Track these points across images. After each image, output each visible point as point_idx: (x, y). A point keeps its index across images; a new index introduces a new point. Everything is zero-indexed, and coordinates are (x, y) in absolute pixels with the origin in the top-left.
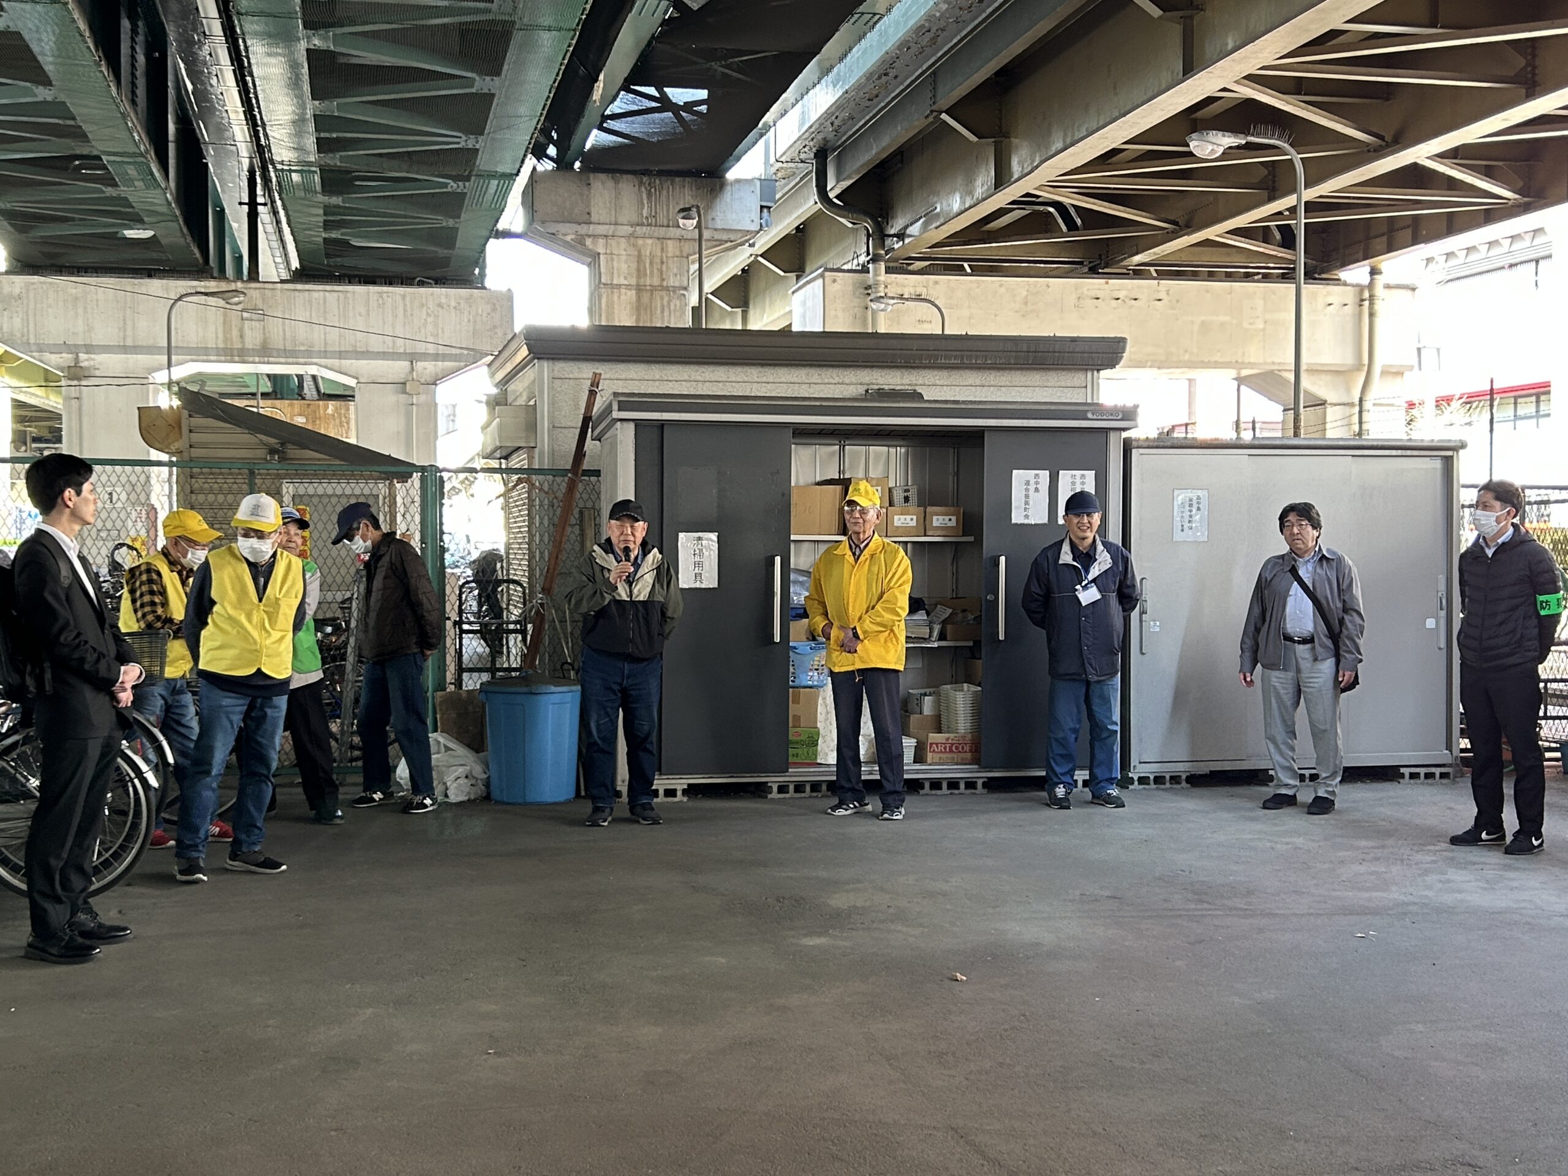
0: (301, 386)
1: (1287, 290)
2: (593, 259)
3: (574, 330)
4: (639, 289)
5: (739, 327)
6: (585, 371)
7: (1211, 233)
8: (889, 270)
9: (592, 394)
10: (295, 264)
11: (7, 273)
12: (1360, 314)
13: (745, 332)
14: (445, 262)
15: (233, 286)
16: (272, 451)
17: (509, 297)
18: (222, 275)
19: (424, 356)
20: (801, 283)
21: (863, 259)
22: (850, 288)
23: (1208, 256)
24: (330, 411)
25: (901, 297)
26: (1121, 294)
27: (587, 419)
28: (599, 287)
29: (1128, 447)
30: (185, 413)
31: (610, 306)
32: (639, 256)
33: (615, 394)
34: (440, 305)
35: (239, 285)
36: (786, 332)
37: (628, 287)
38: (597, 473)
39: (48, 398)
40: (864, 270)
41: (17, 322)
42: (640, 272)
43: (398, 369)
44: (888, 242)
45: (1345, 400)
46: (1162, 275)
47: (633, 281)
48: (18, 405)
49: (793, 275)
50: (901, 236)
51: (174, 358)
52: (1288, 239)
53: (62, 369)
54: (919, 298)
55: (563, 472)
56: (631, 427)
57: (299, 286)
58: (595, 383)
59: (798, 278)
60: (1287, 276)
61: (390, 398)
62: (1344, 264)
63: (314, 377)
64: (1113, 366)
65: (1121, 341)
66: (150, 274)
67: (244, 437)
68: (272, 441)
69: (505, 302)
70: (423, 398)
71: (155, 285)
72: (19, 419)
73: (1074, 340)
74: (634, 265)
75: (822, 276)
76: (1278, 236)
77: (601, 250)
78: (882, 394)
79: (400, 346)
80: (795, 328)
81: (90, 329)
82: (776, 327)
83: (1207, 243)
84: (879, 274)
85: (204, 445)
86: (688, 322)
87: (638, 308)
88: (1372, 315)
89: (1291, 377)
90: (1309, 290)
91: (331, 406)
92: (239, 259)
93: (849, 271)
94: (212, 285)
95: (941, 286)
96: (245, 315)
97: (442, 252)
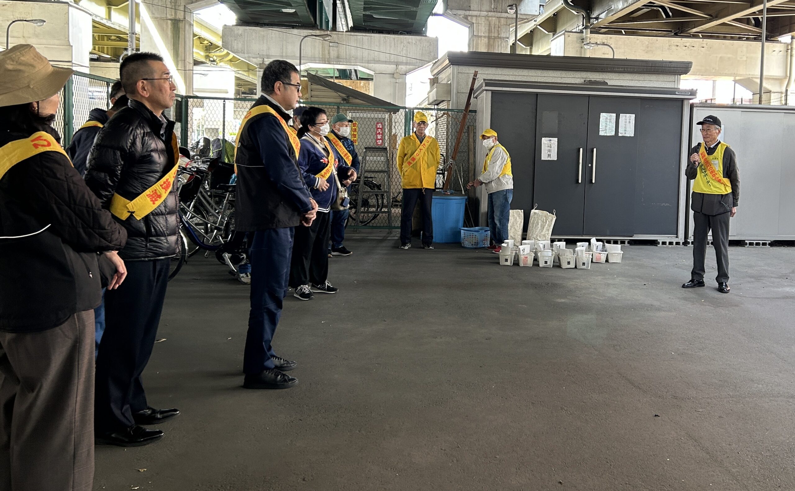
0: (350, 74)
1: (757, 45)
2: (471, 25)
3: (462, 53)
4: (489, 38)
5: (528, 53)
6: (471, 70)
7: (726, 20)
8: (591, 32)
9: (474, 80)
10: (351, 24)
11: (236, 25)
12: (787, 55)
13: (531, 56)
14: (411, 25)
15: (326, 33)
16: (344, 99)
17: (436, 40)
18: (321, 29)
19: (402, 63)
20: (554, 38)
21: (581, 27)
22: (575, 39)
23: (724, 29)
24: (362, 85)
25: (596, 43)
26: (687, 45)
27: (472, 89)
28: (473, 37)
29: (692, 107)
30: (310, 83)
31: (477, 44)
32: (490, 24)
33: (484, 80)
34: (409, 43)
35: (329, 32)
36: (549, 56)
37: (485, 37)
38: (475, 111)
39: (249, 76)
40: (581, 32)
41: (240, 45)
42: (490, 31)
43: (391, 68)
44: (592, 20)
45: (779, 90)
46: (704, 37)
47: (487, 35)
48: (237, 79)
49: (551, 34)
50: (597, 18)
51: (302, 61)
52: (758, 23)
53: (257, 64)
54: (604, 44)
55: (459, 111)
56: (490, 94)
57: (352, 34)
58: (476, 75)
59: (554, 35)
60: (757, 38)
61: (388, 80)
62: (781, 33)
63: (356, 71)
64: (686, 73)
65: (691, 63)
66: (293, 27)
67: (332, 93)
68: (344, 95)
69: (435, 42)
70: (400, 80)
71: (295, 31)
72: (238, 85)
73: (670, 62)
74: (487, 28)
75: (564, 34)
76: (753, 22)
77: (474, 22)
78: (591, 82)
79: (393, 58)
80: (553, 54)
81: (269, 49)
82: (545, 54)
83: (724, 24)
84: (587, 34)
85: (317, 96)
86: (508, 51)
87: (489, 45)
88: (791, 56)
89: (758, 81)
90: (767, 44)
91: (363, 82)
92: (327, 22)
93: (575, 32)
94: (318, 32)
95: (612, 39)
96: (331, 44)
97: (410, 21)
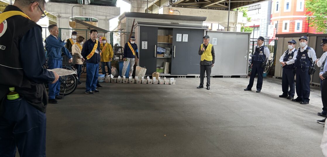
1: (227, 12)
2: (132, 4)
3: (129, 12)
4: (138, 8)
5: (151, 13)
6: (133, 19)
7: (216, 3)
8: (172, 6)
9: (134, 22)
10: (90, 2)
11: (49, 2)
12: (236, 15)
13: (152, 14)
14: (111, 3)
15: (81, 5)
17: (119, 8)
18: (79, 4)
19: (108, 16)
21: (169, 5)
22: (167, 9)
23: (215, 6)
24: (94, 23)
25: (174, 10)
26: (204, 11)
27: (133, 25)
28: (133, 7)
29: (207, 32)
30: (76, 23)
31: (134, 10)
32: (138, 3)
33: (138, 22)
34: (110, 9)
37: (136, 7)
38: (134, 33)
39: (54, 20)
41: (50, 9)
42: (138, 5)
43: (104, 17)
44: (172, 2)
45: (233, 27)
46: (209, 9)
47: (137, 6)
48: (50, 21)
49: (159, 7)
50: (174, 2)
51: (73, 15)
52: (227, 4)
53: (57, 16)
54: (176, 10)
55: (129, 33)
56: (139, 27)
57: (90, 5)
59: (160, 7)
60: (227, 9)
61: (103, 21)
62: (234, 8)
63: (91, 18)
64: (205, 21)
65: (206, 17)
66: (69, 3)
67: (84, 26)
68: (88, 27)
70: (107, 22)
73: (200, 17)
74: (137, 4)
75: (163, 7)
76: (225, 4)
77: (133, 2)
78: (173, 23)
79: (105, 14)
80: (159, 13)
81: (61, 10)
82: (157, 13)
84: (171, 7)
85: (78, 27)
86: (144, 12)
87: (138, 10)
89: (227, 24)
90: (230, 11)
92: (81, 1)
93: (167, 6)
95: (179, 9)
96: (83, 9)
97: (111, 1)
